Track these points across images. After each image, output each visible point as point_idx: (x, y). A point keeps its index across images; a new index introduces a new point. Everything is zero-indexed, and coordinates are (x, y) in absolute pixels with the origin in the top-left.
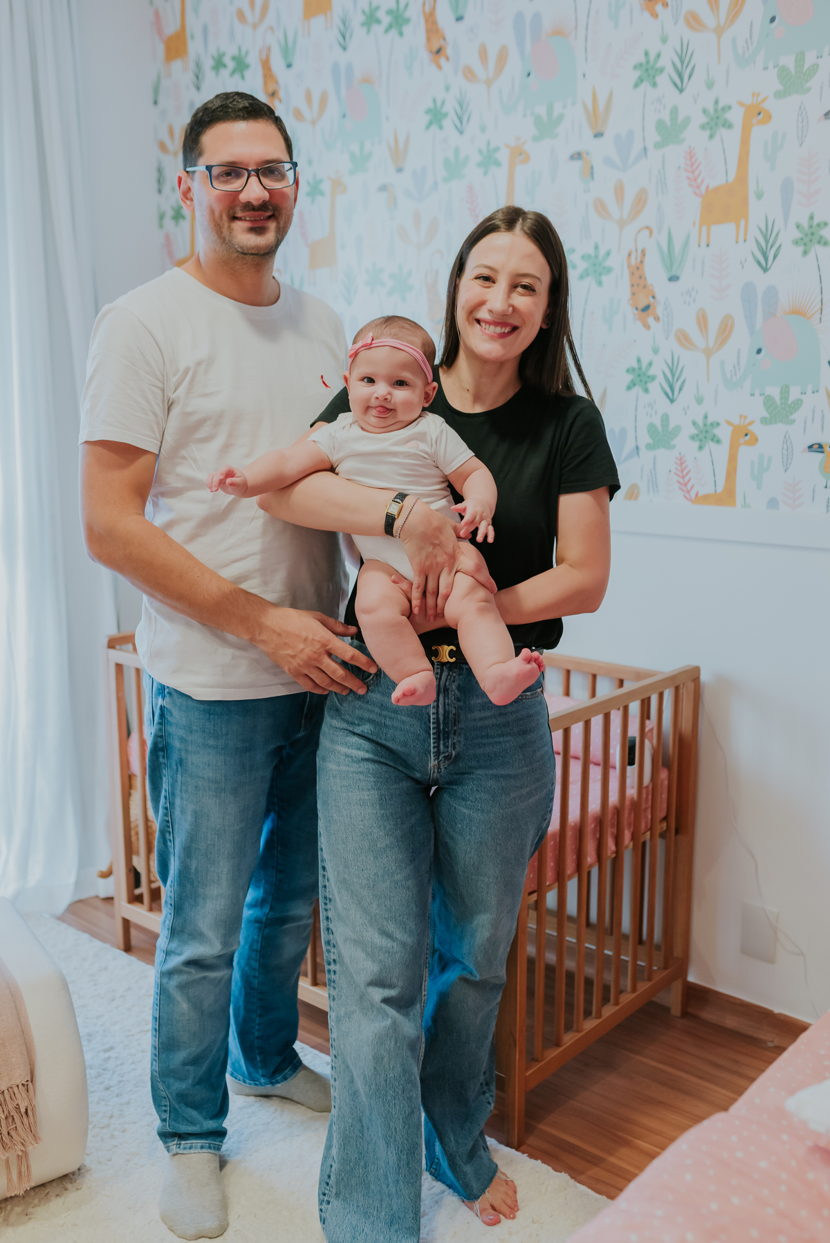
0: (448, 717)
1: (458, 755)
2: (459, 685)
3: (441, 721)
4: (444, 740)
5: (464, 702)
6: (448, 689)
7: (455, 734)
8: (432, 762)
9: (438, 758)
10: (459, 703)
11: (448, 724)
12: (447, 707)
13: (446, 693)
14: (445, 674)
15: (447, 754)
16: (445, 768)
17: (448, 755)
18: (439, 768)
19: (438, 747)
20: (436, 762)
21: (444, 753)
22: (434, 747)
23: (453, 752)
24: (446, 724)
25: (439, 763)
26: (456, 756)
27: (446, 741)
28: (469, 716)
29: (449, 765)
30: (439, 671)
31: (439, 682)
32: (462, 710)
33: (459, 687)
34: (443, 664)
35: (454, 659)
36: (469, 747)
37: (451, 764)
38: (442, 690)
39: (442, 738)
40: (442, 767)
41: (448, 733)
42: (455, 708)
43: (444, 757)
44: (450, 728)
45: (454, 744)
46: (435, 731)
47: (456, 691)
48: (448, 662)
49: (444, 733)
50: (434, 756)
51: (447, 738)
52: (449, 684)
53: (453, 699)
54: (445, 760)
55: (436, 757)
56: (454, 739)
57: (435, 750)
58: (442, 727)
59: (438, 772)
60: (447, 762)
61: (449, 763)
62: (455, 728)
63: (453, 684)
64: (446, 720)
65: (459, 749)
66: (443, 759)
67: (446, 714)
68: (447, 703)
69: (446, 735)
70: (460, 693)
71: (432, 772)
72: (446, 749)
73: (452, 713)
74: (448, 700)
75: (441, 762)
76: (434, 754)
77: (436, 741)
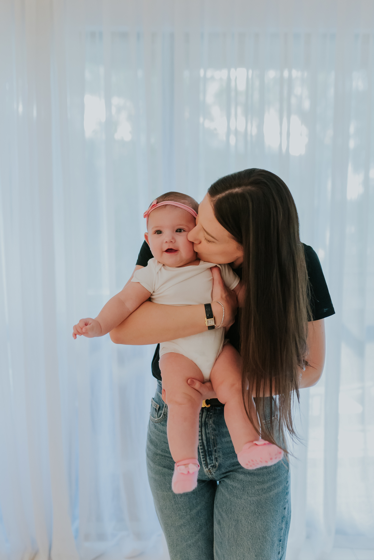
0: (209, 442)
2: (214, 420)
3: (205, 444)
4: (209, 456)
5: (219, 431)
6: (207, 423)
7: (215, 452)
8: (206, 470)
9: (208, 467)
10: (215, 432)
11: (209, 445)
12: (208, 435)
13: (206, 426)
14: (204, 414)
15: (212, 465)
16: (214, 472)
17: (214, 466)
18: (210, 473)
19: (206, 460)
20: (207, 469)
21: (210, 464)
22: (204, 461)
23: (217, 463)
24: (208, 446)
25: (209, 469)
27: (211, 456)
28: (223, 440)
29: (216, 471)
31: (201, 419)
32: (218, 436)
33: (214, 422)
34: (202, 409)
35: (209, 406)
36: (226, 459)
37: (217, 470)
38: (204, 425)
39: (207, 455)
40: (212, 472)
41: (211, 451)
42: (213, 435)
43: (211, 466)
44: (212, 449)
45: (216, 459)
46: (202, 451)
47: (213, 425)
48: (206, 407)
49: (208, 452)
50: (205, 466)
51: (210, 455)
52: (208, 420)
53: (211, 430)
54: (212, 468)
55: (206, 467)
56: (215, 455)
57: (205, 462)
58: (206, 448)
59: (211, 475)
60: (214, 469)
61: (216, 470)
62: (215, 448)
63: (210, 420)
64: (209, 444)
65: (220, 461)
66: (211, 468)
67: (208, 440)
68: (207, 432)
69: (210, 453)
70: (215, 426)
71: (208, 474)
72: (212, 462)
73: (211, 439)
74: (208, 430)
75: (211, 469)
76: (204, 465)
77: (204, 456)
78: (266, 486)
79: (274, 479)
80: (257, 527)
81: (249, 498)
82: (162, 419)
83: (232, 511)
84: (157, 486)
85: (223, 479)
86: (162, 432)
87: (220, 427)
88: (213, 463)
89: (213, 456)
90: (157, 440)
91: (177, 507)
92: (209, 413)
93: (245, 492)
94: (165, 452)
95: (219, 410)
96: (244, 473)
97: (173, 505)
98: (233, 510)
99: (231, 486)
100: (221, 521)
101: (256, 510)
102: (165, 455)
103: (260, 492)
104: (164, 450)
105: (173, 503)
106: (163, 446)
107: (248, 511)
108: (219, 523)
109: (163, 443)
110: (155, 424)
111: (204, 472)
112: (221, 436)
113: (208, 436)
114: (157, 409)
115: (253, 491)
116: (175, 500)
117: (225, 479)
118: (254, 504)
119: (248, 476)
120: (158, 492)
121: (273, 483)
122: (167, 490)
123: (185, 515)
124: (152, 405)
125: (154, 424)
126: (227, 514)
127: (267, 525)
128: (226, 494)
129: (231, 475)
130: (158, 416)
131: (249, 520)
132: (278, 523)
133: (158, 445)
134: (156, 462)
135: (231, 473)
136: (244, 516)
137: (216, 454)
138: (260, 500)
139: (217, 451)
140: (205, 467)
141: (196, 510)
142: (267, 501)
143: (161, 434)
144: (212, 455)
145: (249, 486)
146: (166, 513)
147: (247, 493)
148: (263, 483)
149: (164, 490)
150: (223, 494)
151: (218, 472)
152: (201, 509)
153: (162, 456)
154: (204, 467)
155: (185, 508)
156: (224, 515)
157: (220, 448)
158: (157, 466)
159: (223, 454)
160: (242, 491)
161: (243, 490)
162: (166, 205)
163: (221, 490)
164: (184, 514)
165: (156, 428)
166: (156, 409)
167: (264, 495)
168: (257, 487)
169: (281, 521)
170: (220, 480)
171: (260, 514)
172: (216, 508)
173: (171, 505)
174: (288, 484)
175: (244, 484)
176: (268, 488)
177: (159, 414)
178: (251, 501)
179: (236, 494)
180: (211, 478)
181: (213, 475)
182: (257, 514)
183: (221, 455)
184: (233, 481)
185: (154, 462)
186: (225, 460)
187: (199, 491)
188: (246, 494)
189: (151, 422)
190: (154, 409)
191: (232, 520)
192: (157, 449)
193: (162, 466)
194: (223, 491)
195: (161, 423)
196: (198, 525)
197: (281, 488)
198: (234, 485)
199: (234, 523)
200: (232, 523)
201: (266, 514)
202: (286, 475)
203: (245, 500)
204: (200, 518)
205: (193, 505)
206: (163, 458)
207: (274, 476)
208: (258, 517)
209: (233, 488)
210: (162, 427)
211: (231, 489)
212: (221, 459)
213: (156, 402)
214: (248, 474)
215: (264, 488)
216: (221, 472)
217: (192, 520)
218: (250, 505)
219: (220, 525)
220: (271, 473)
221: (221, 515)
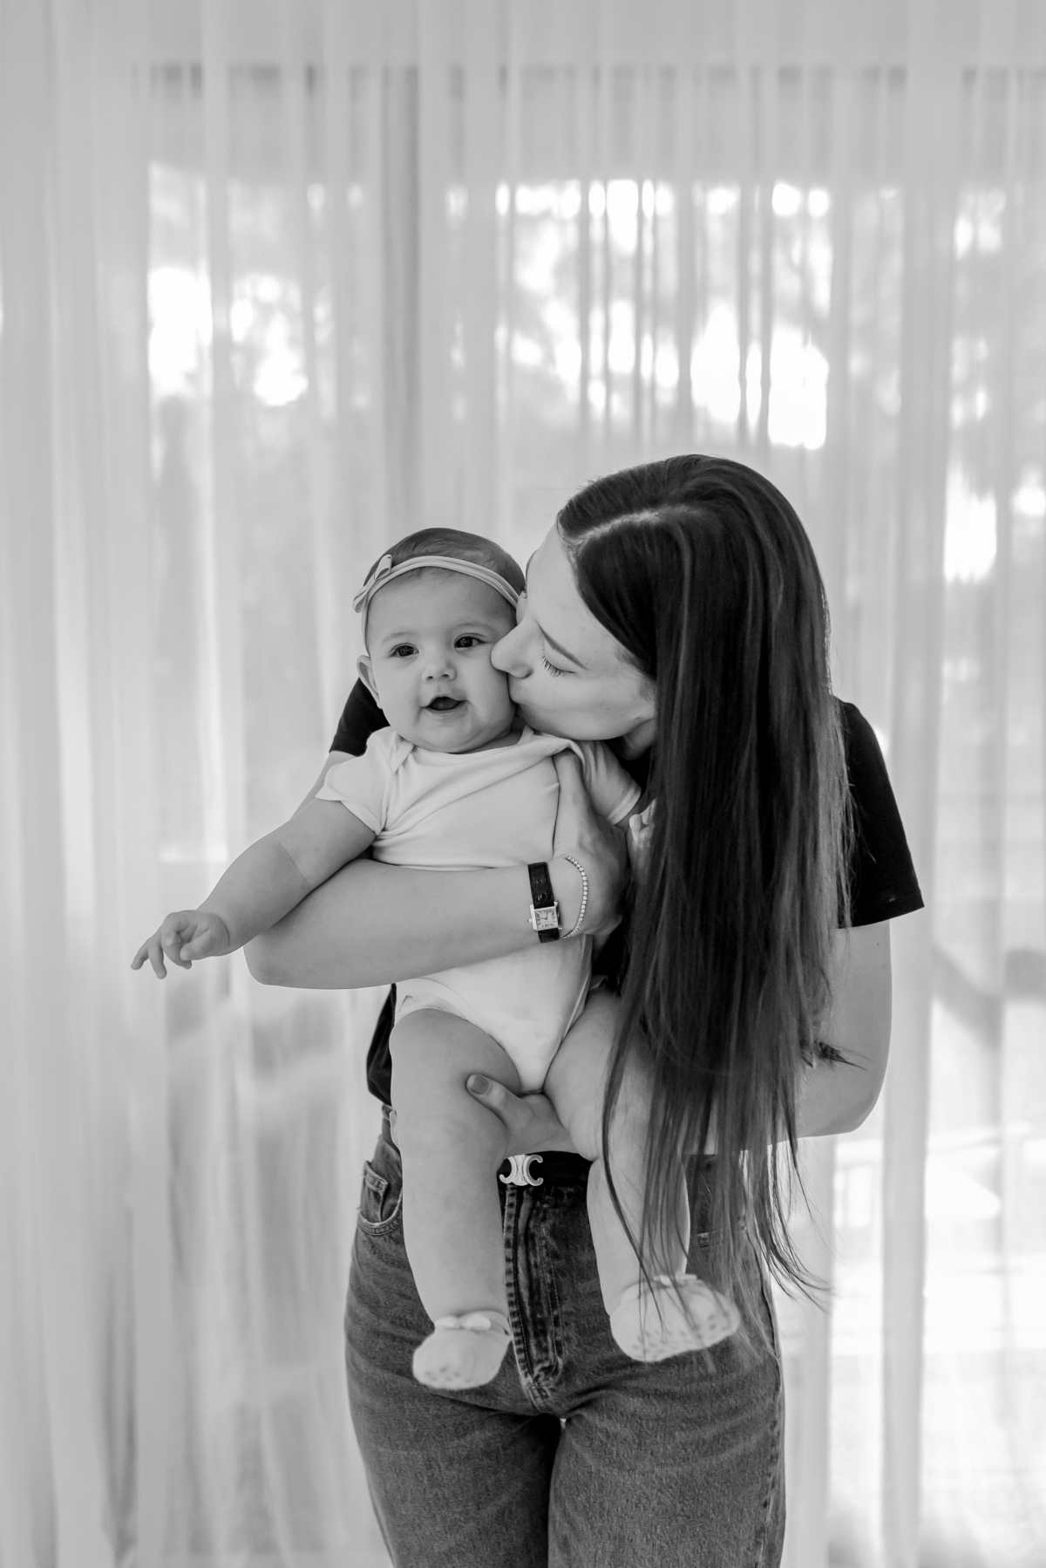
0: (539, 1292)
1: (569, 1366)
2: (554, 1226)
3: (526, 1299)
4: (536, 1335)
5: (568, 1260)
6: (533, 1236)
7: (556, 1323)
8: (525, 1381)
9: (531, 1372)
10: (557, 1262)
11: (539, 1305)
12: (534, 1271)
13: (530, 1243)
14: (525, 1207)
15: (547, 1364)
16: (552, 1390)
17: (550, 1367)
18: (540, 1390)
19: (526, 1350)
20: (530, 1379)
21: (540, 1361)
22: (519, 1351)
23: (560, 1360)
24: (535, 1304)
25: (536, 1379)
26: (565, 1368)
27: (542, 1338)
28: (578, 1287)
29: (557, 1385)
30: (514, 1200)
31: (517, 1222)
32: (564, 1275)
33: (553, 1232)
34: (519, 1191)
35: (540, 1181)
36: (588, 1348)
37: (560, 1382)
38: (522, 1238)
39: (532, 1334)
40: (545, 1388)
41: (543, 1322)
42: (550, 1272)
43: (543, 1369)
44: (546, 1313)
45: (558, 1345)
46: (516, 1320)
47: (550, 1240)
48: (529, 1185)
49: (535, 1324)
50: (523, 1368)
51: (541, 1333)
52: (535, 1226)
53: (544, 1255)
54: (546, 1374)
55: (527, 1370)
56: (556, 1334)
57: (522, 1356)
58: (528, 1312)
59: (542, 1397)
60: (551, 1379)
61: (557, 1380)
62: (555, 1313)
63: (542, 1226)
64: (536, 1298)
65: (570, 1352)
66: (542, 1374)
67: (535, 1285)
68: (532, 1263)
69: (539, 1328)
70: (557, 1243)
71: (531, 1396)
72: (544, 1356)
73: (544, 1282)
74: (535, 1256)
75: (541, 1379)
76: (522, 1364)
77: (521, 1338)
78: (708, 1433)
79: (734, 1411)
80: (682, 1558)
81: (656, 1470)
82: (395, 1222)
83: (604, 1509)
84: (377, 1432)
85: (578, 1412)
86: (393, 1263)
87: (571, 1246)
88: (547, 1359)
89: (549, 1338)
90: (377, 1290)
91: (437, 1494)
92: (538, 1204)
93: (646, 1450)
94: (401, 1325)
95: (569, 1195)
96: (643, 1391)
97: (424, 1490)
98: (607, 1505)
99: (601, 1431)
100: (573, 1542)
101: (678, 1505)
102: (402, 1334)
103: (689, 1450)
104: (401, 1319)
105: (425, 1482)
106: (395, 1306)
107: (653, 1509)
108: (565, 1545)
109: (397, 1297)
110: (373, 1238)
111: (520, 1389)
112: (574, 1275)
113: (534, 1275)
114: (381, 1194)
115: (669, 1447)
116: (433, 1475)
117: (584, 1413)
118: (671, 1487)
119: (654, 1401)
120: (381, 1450)
121: (728, 1425)
122: (408, 1444)
123: (461, 1521)
124: (364, 1183)
125: (370, 1239)
126: (588, 1519)
127: (710, 1552)
128: (587, 1456)
129: (601, 1397)
130: (384, 1213)
131: (654, 1537)
132: (743, 1549)
133: (382, 1301)
134: (374, 1358)
135: (603, 1392)
136: (640, 1524)
137: (559, 1331)
138: (691, 1476)
139: (561, 1322)
140: (523, 1372)
141: (496, 1505)
142: (711, 1479)
143: (391, 1270)
144: (545, 1334)
145: (656, 1432)
146: (405, 1513)
147: (652, 1454)
148: (699, 1422)
149: (398, 1442)
150: (577, 1456)
151: (562, 1389)
152: (510, 1503)
153: (394, 1338)
154: (521, 1373)
155: (460, 1498)
156: (579, 1520)
157: (572, 1312)
158: (378, 1370)
159: (580, 1333)
160: (635, 1446)
161: (640, 1445)
162: (421, 568)
163: (571, 1444)
164: (458, 1516)
165: (375, 1253)
166: (376, 1194)
167: (702, 1461)
168: (680, 1436)
169: (752, 1542)
170: (570, 1415)
171: (689, 1517)
172: (556, 1501)
173: (420, 1488)
174: (776, 1430)
175: (641, 1425)
176: (716, 1438)
177: (387, 1207)
178: (664, 1478)
179: (618, 1454)
180: (540, 1407)
181: (547, 1396)
182: (680, 1518)
183: (572, 1334)
184: (610, 1418)
185: (371, 1359)
186: (585, 1349)
187: (505, 1449)
188: (649, 1456)
189: (361, 1234)
190: (372, 1194)
191: (606, 1536)
192: (379, 1316)
193: (393, 1371)
194: (577, 1447)
195: (390, 1237)
196: (502, 1553)
197: (755, 1439)
198: (613, 1428)
199: (610, 1547)
200: (604, 1546)
201: (709, 1519)
202: (769, 1400)
203: (643, 1475)
204: (507, 1529)
205: (487, 1490)
206: (395, 1347)
207: (732, 1402)
208: (684, 1527)
209: (608, 1437)
210: (394, 1247)
211: (602, 1442)
212: (574, 1348)
213: (377, 1173)
214: (655, 1395)
215: (704, 1440)
216: (573, 1390)
217: (483, 1537)
218: (660, 1490)
219: (568, 1553)
220: (724, 1392)
221: (571, 1523)
